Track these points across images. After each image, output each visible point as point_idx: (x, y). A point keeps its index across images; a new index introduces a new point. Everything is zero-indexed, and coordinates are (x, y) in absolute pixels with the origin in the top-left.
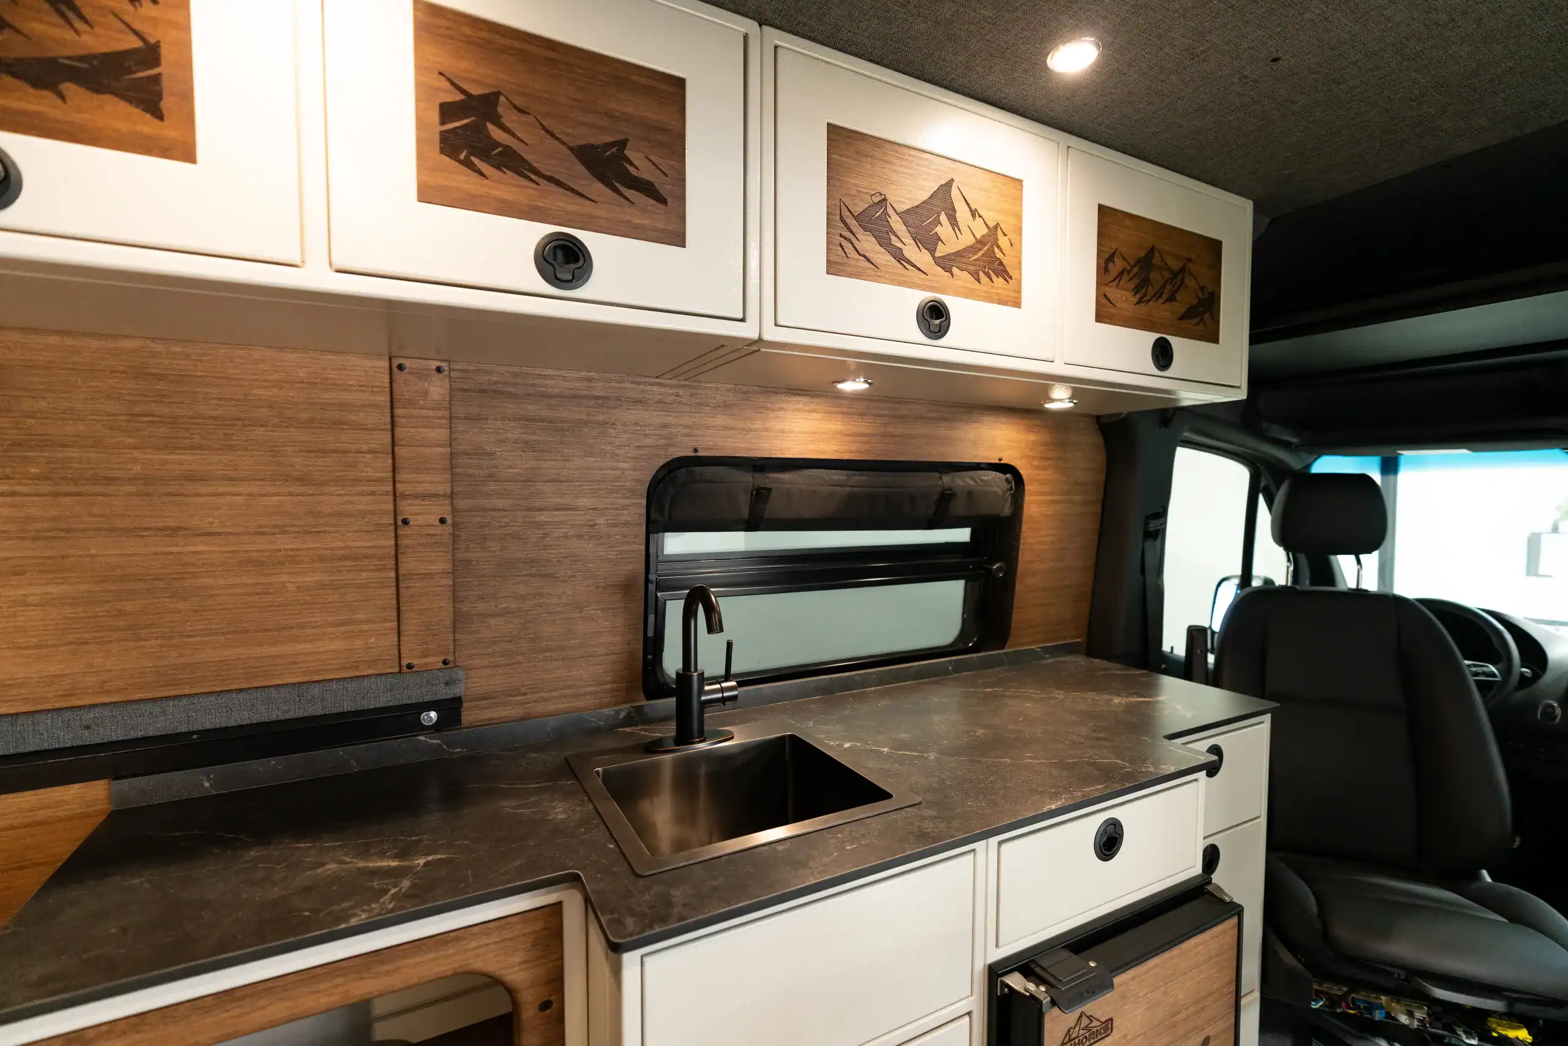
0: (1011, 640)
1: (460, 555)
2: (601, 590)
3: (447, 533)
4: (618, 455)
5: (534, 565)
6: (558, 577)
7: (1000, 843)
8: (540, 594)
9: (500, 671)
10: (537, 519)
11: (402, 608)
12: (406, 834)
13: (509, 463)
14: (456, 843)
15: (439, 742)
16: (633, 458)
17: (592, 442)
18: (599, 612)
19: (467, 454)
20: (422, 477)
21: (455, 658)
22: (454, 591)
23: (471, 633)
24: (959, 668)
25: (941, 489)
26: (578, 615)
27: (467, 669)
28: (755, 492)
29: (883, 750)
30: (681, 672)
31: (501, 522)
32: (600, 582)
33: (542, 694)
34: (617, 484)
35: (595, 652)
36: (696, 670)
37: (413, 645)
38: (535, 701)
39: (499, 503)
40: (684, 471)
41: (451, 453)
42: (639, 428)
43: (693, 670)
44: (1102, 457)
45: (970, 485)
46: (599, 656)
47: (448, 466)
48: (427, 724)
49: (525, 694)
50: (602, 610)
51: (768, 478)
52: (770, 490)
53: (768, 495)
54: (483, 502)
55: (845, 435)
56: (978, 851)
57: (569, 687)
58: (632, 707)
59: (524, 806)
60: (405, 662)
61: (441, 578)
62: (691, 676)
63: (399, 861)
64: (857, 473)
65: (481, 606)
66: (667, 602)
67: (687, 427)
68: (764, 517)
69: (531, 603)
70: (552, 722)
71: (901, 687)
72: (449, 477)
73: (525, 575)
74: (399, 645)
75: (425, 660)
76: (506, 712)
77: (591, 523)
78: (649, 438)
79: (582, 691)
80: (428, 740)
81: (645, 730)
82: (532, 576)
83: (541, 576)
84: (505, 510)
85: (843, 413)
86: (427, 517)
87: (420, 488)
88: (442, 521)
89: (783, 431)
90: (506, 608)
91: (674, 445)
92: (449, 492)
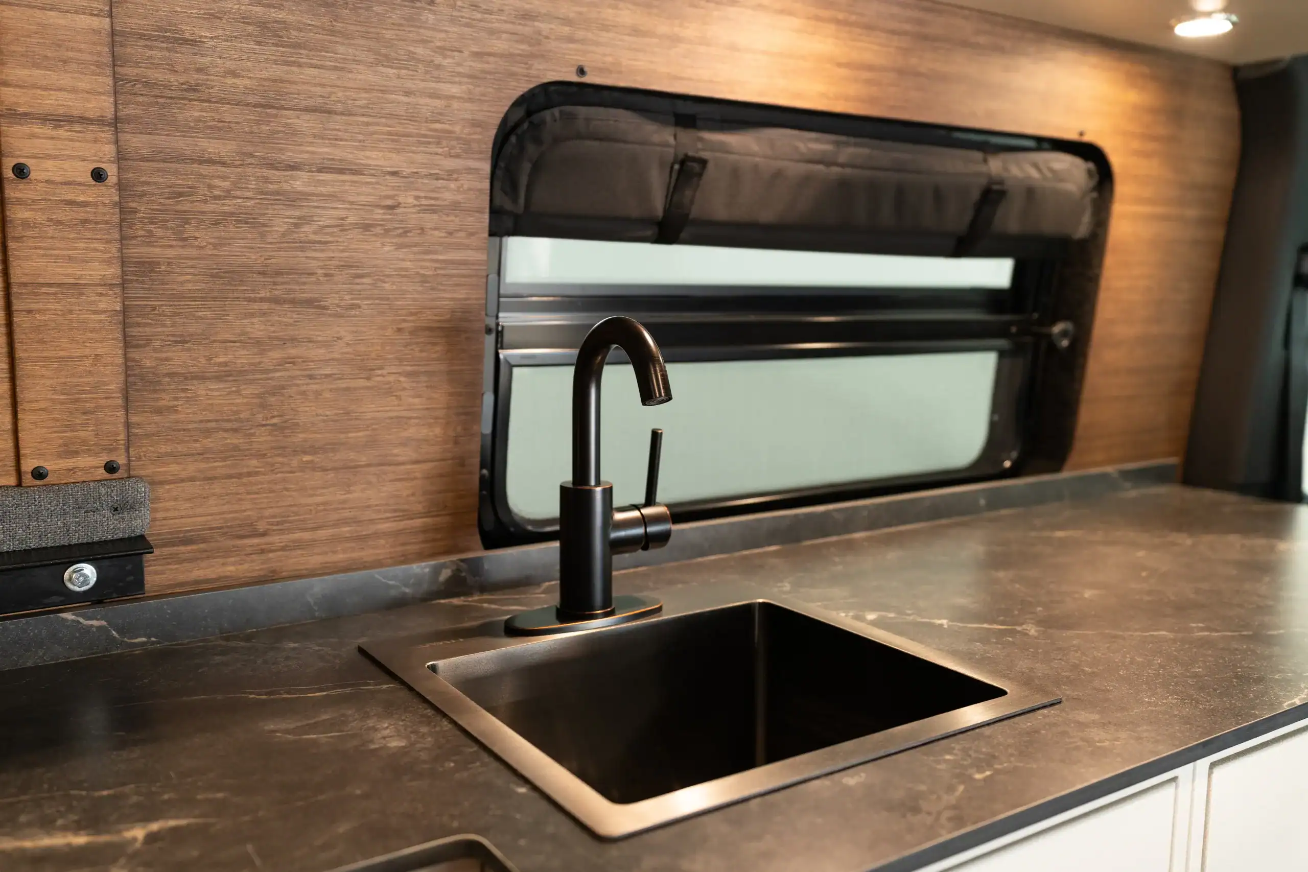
0: (1074, 457)
1: (135, 251)
2: (406, 336)
3: (107, 201)
4: (438, 67)
5: (279, 279)
6: (325, 308)
7: (1213, 765)
8: (293, 339)
9: (217, 488)
10: (286, 187)
11: (20, 354)
12: (86, 785)
13: (231, 65)
14: (199, 797)
15: (104, 623)
16: (470, 76)
17: (389, 34)
18: (402, 379)
19: (144, 37)
20: (53, 77)
21: (129, 461)
22: (125, 325)
23: (159, 411)
24: (996, 502)
25: (983, 181)
26: (362, 383)
27: (154, 483)
28: (677, 167)
29: (939, 622)
30: (571, 486)
31: (215, 187)
32: (405, 321)
33: (297, 535)
34: (438, 126)
35: (396, 455)
36: (598, 483)
37: (44, 431)
38: (283, 549)
39: (213, 147)
40: (556, 111)
41: (113, 33)
42: (479, 16)
43: (593, 482)
44: (1233, 143)
45: (1030, 178)
46: (403, 464)
47: (108, 59)
48: (77, 589)
49: (264, 534)
50: (408, 375)
51: (701, 139)
52: (703, 162)
53: (700, 175)
54: (178, 143)
55: (839, 65)
56: (1181, 780)
57: (345, 522)
58: (462, 561)
59: (313, 728)
60: (28, 465)
61: (100, 295)
62: (589, 494)
63: (88, 835)
64: (852, 140)
65: (179, 359)
66: (516, 371)
67: (567, 21)
68: (691, 216)
69: (276, 354)
70: (318, 587)
71: (901, 533)
72: (109, 81)
73: (262, 300)
74: (15, 431)
75: (70, 463)
76: (230, 568)
77: (389, 202)
78: (498, 39)
79: (372, 529)
80: (81, 620)
81: (490, 602)
82: (276, 301)
83: (293, 302)
84: (224, 164)
85: (838, 22)
86: (67, 165)
87: (51, 102)
88: (98, 175)
89: (733, 48)
90: (226, 364)
91: (543, 56)
92: (109, 113)
